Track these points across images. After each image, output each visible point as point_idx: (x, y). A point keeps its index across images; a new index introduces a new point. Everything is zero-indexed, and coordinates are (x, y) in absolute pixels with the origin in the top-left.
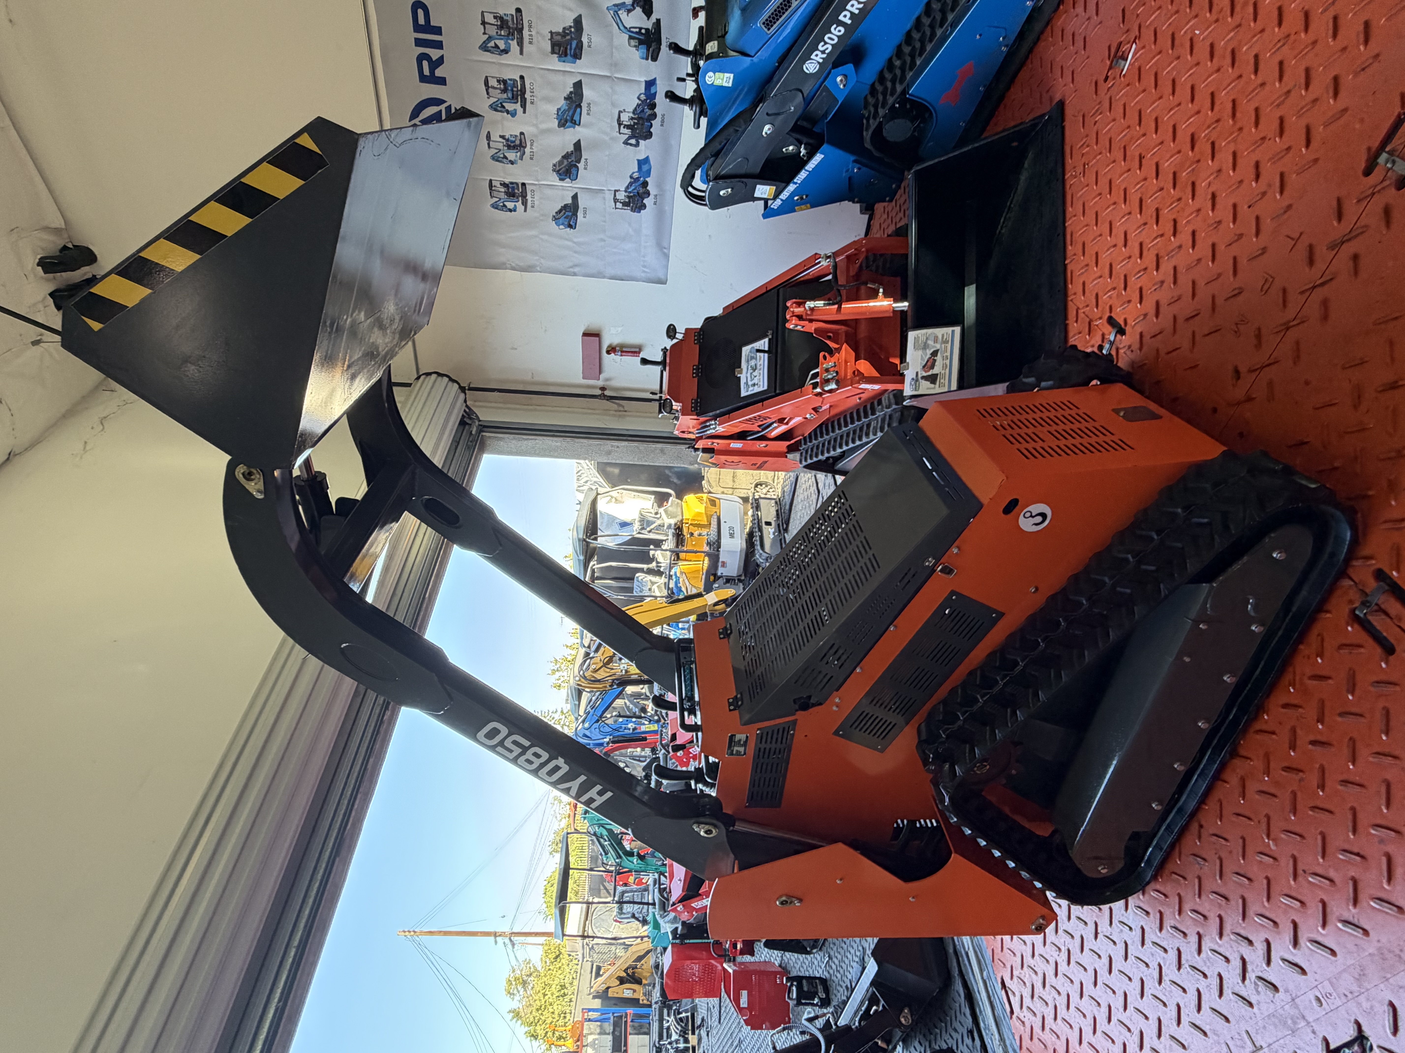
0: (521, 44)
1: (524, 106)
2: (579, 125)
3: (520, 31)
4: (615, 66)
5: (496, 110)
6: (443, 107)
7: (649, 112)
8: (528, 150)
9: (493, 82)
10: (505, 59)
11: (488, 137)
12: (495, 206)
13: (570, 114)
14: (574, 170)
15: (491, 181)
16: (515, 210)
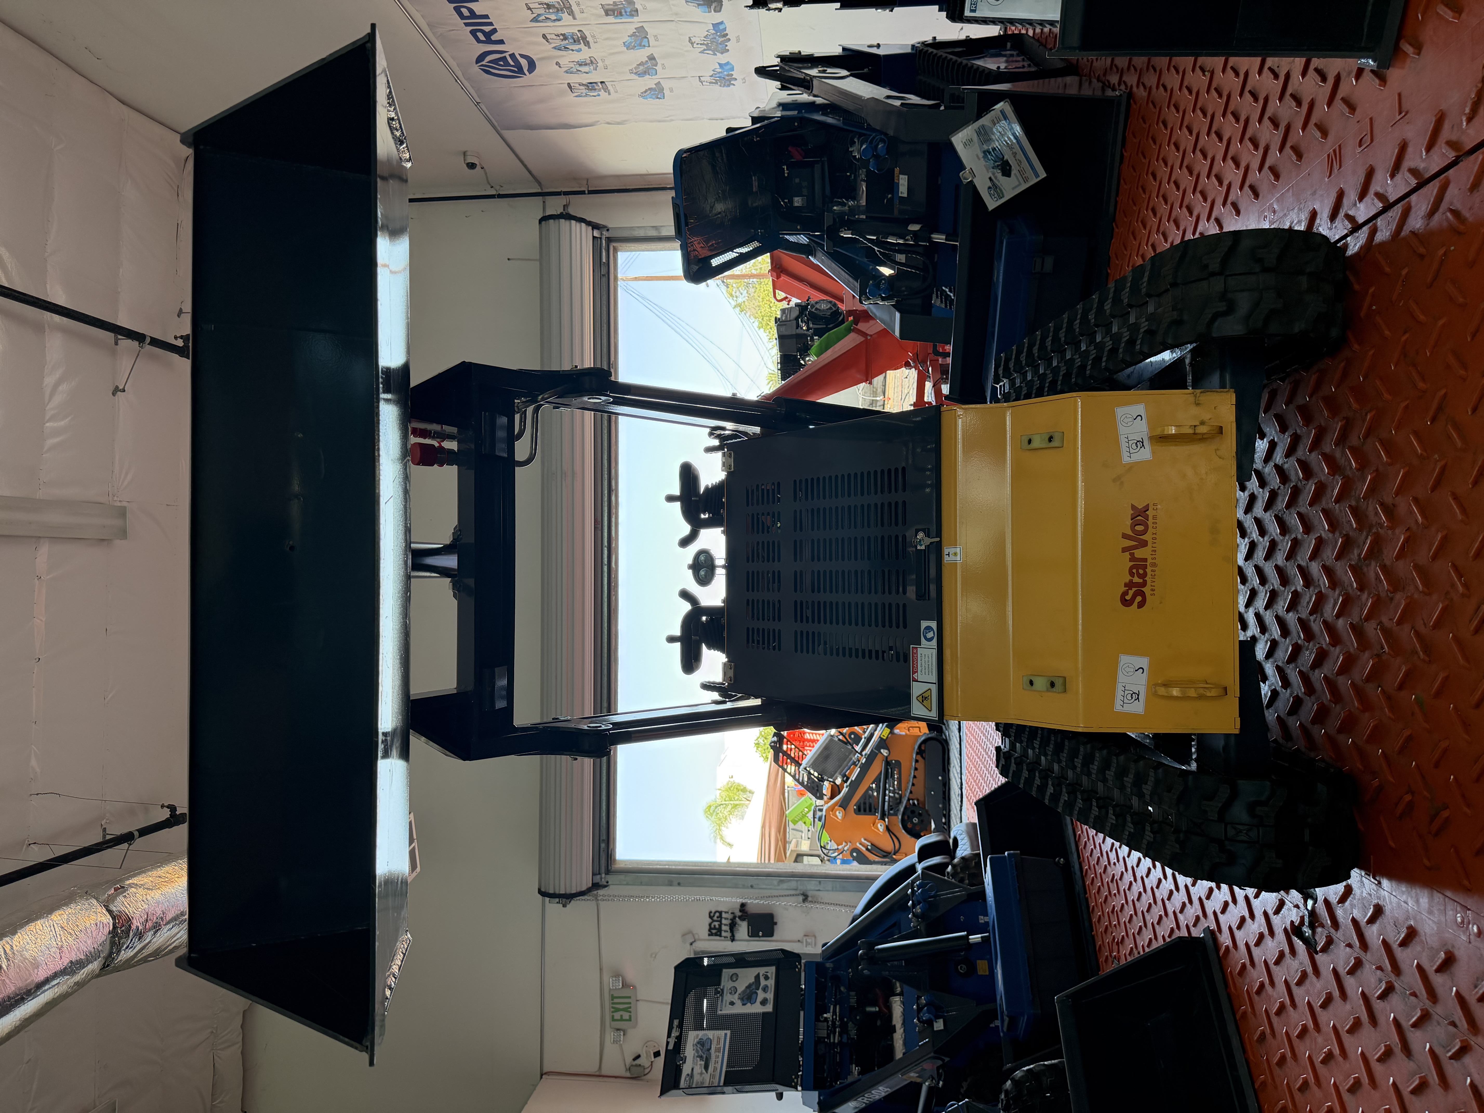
0: (571, 13)
1: (587, 44)
2: (649, 46)
3: (570, 8)
4: (676, 14)
5: (561, 51)
6: (507, 55)
7: (721, 39)
8: (600, 64)
9: (551, 36)
10: (557, 23)
11: (557, 64)
12: (578, 96)
13: (638, 42)
14: (651, 71)
15: (569, 85)
16: (599, 95)
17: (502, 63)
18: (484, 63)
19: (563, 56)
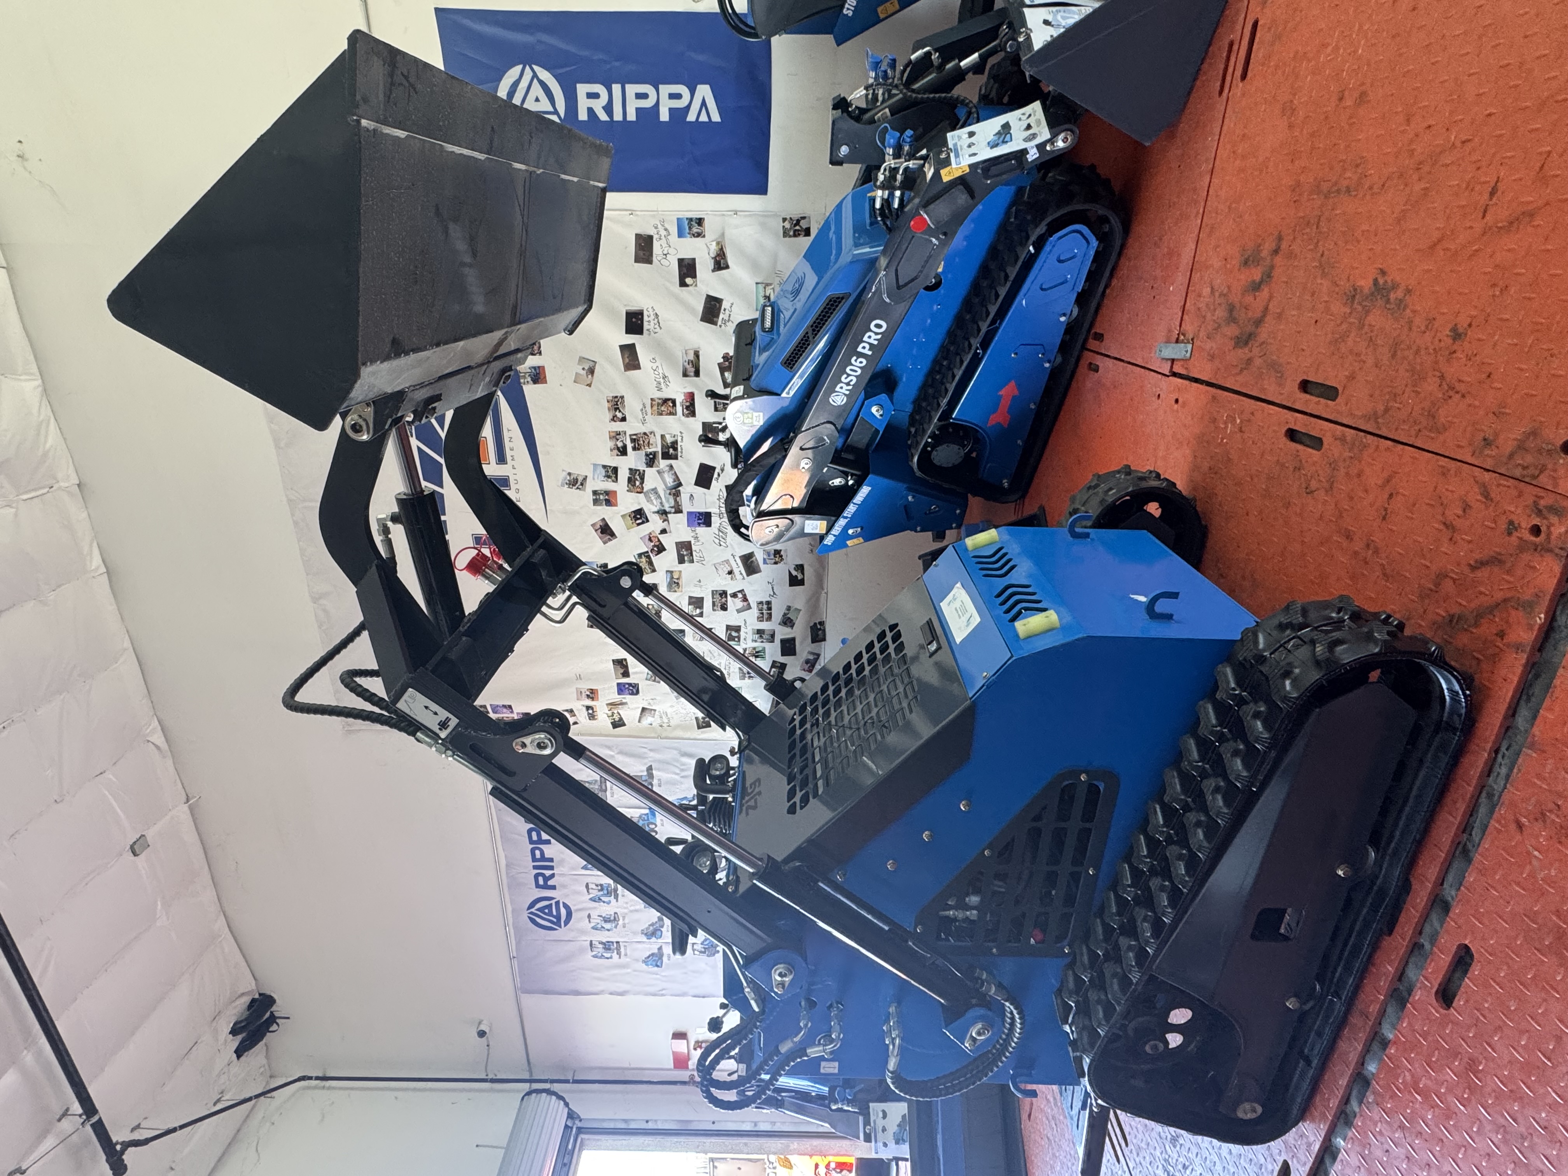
1: (616, 897)
5: (595, 901)
6: (553, 902)
8: (621, 922)
9: (591, 886)
11: (589, 916)
12: (595, 956)
14: (659, 933)
15: (591, 941)
16: (611, 958)
17: (547, 911)
18: (533, 910)
19: (595, 908)
